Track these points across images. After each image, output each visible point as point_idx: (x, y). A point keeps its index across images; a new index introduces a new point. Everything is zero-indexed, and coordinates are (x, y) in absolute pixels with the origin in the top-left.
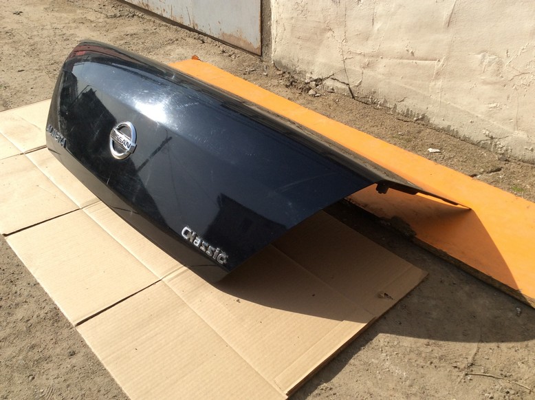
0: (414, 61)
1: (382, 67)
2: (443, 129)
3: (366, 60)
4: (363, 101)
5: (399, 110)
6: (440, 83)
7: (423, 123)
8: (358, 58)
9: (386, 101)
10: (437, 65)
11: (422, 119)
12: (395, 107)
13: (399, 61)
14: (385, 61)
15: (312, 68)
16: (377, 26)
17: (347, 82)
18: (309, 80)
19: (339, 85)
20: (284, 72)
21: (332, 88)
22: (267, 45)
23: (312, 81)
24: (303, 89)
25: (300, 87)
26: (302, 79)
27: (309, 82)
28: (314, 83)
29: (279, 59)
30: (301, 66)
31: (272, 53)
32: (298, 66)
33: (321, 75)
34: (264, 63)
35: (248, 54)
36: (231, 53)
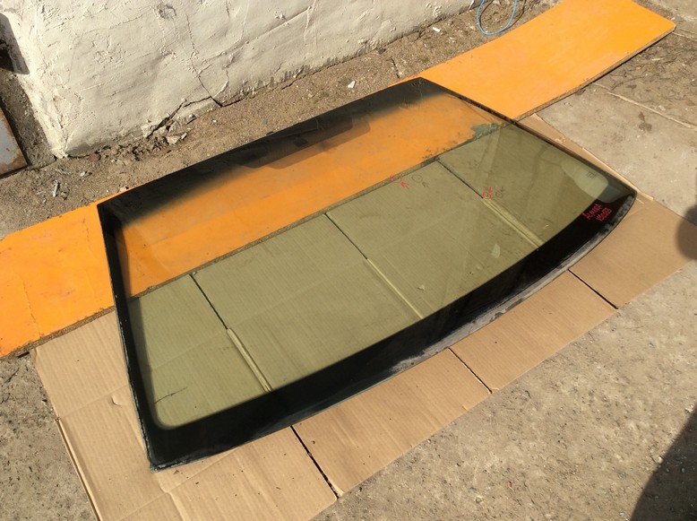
0: (286, 23)
1: (249, 52)
2: (324, 66)
3: (230, 57)
4: (234, 101)
5: (277, 80)
6: (314, 27)
7: (304, 74)
8: (218, 60)
9: (260, 82)
10: (308, 13)
11: (301, 72)
12: (272, 80)
13: (268, 33)
14: (252, 43)
15: (145, 116)
16: (235, 13)
17: (208, 96)
18: (150, 132)
19: (199, 106)
20: (96, 153)
21: (191, 116)
22: (35, 144)
23: (157, 129)
24: (157, 145)
25: (152, 146)
26: (136, 139)
27: (152, 134)
28: (163, 129)
29: (80, 144)
30: (127, 125)
31: (50, 147)
32: (122, 128)
33: (165, 113)
34: (45, 169)
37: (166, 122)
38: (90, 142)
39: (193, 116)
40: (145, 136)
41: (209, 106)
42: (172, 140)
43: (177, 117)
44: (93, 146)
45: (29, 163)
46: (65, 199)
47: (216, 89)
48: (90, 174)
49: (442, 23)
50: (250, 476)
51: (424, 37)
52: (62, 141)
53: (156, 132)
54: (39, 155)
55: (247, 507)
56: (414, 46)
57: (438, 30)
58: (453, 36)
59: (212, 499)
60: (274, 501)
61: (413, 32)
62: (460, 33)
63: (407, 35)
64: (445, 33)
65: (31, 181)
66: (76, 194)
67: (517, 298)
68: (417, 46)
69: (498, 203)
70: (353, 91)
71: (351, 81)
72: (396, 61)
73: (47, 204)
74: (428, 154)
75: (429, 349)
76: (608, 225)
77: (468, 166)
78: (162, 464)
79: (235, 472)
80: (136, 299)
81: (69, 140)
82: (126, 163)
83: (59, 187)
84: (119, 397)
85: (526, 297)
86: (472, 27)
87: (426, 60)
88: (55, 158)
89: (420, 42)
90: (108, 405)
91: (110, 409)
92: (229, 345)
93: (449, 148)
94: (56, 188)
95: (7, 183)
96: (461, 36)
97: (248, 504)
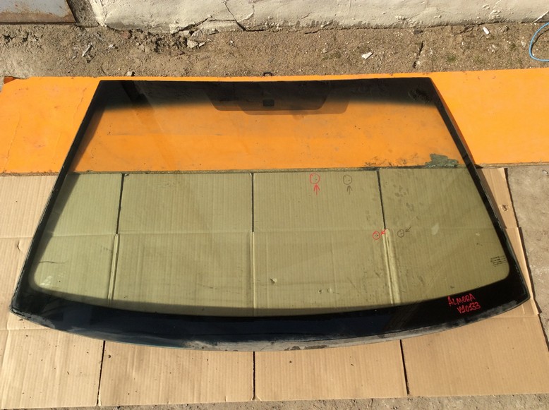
2: (354, 26)
4: (257, 29)
7: (332, 26)
11: (330, 24)
12: (298, 23)
17: (233, 19)
18: (176, 31)
19: (223, 25)
20: (130, 31)
21: (213, 30)
22: (83, 9)
23: (182, 30)
24: (177, 44)
25: (173, 43)
26: (163, 32)
27: (177, 33)
28: (186, 33)
29: (116, 21)
30: (157, 19)
31: (95, 15)
32: (153, 21)
33: (192, 21)
34: (88, 30)
35: (50, 26)
36: (23, 35)
37: (191, 28)
38: (125, 22)
39: (216, 30)
40: (172, 32)
41: (232, 27)
42: (191, 44)
43: (201, 27)
44: (128, 26)
45: (77, 21)
46: (89, 62)
47: (242, 17)
48: (116, 48)
49: (496, 26)
50: (58, 353)
51: (468, 34)
52: (102, 15)
53: (181, 32)
54: (85, 18)
55: (43, 373)
56: (451, 40)
57: (487, 32)
58: (498, 45)
59: (28, 352)
60: (60, 380)
61: (461, 24)
62: (506, 45)
63: (452, 25)
64: (493, 37)
65: (74, 36)
66: (98, 61)
67: (322, 343)
68: (454, 40)
69: (393, 242)
70: (364, 62)
71: (369, 51)
72: (425, 47)
73: (76, 60)
74: (373, 161)
75: (223, 344)
76: (463, 320)
77: (397, 191)
78: (16, 309)
79: (52, 344)
80: (78, 175)
81: (108, 16)
82: (147, 50)
83: (90, 49)
84: (23, 245)
85: (330, 346)
86: (523, 43)
87: (453, 59)
88: (98, 24)
89: (460, 38)
90: (14, 247)
91: (13, 249)
92: (109, 248)
93: (396, 165)
94: (87, 49)
95: (58, 31)
96: (506, 47)
97: (45, 371)
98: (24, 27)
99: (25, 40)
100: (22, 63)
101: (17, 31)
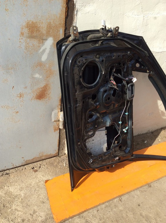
2: (137, 135)
22: (62, 149)
31: (65, 151)
34: (62, 157)
35: (48, 160)
36: (39, 165)
45: (59, 155)
46: (68, 167)
54: (61, 153)
65: (58, 160)
70: (146, 144)
71: (145, 140)
73: (63, 168)
88: (65, 154)
94: (65, 163)
95: (52, 160)
98: (38, 163)
99: (40, 167)
100: (44, 175)
101: (36, 165)
